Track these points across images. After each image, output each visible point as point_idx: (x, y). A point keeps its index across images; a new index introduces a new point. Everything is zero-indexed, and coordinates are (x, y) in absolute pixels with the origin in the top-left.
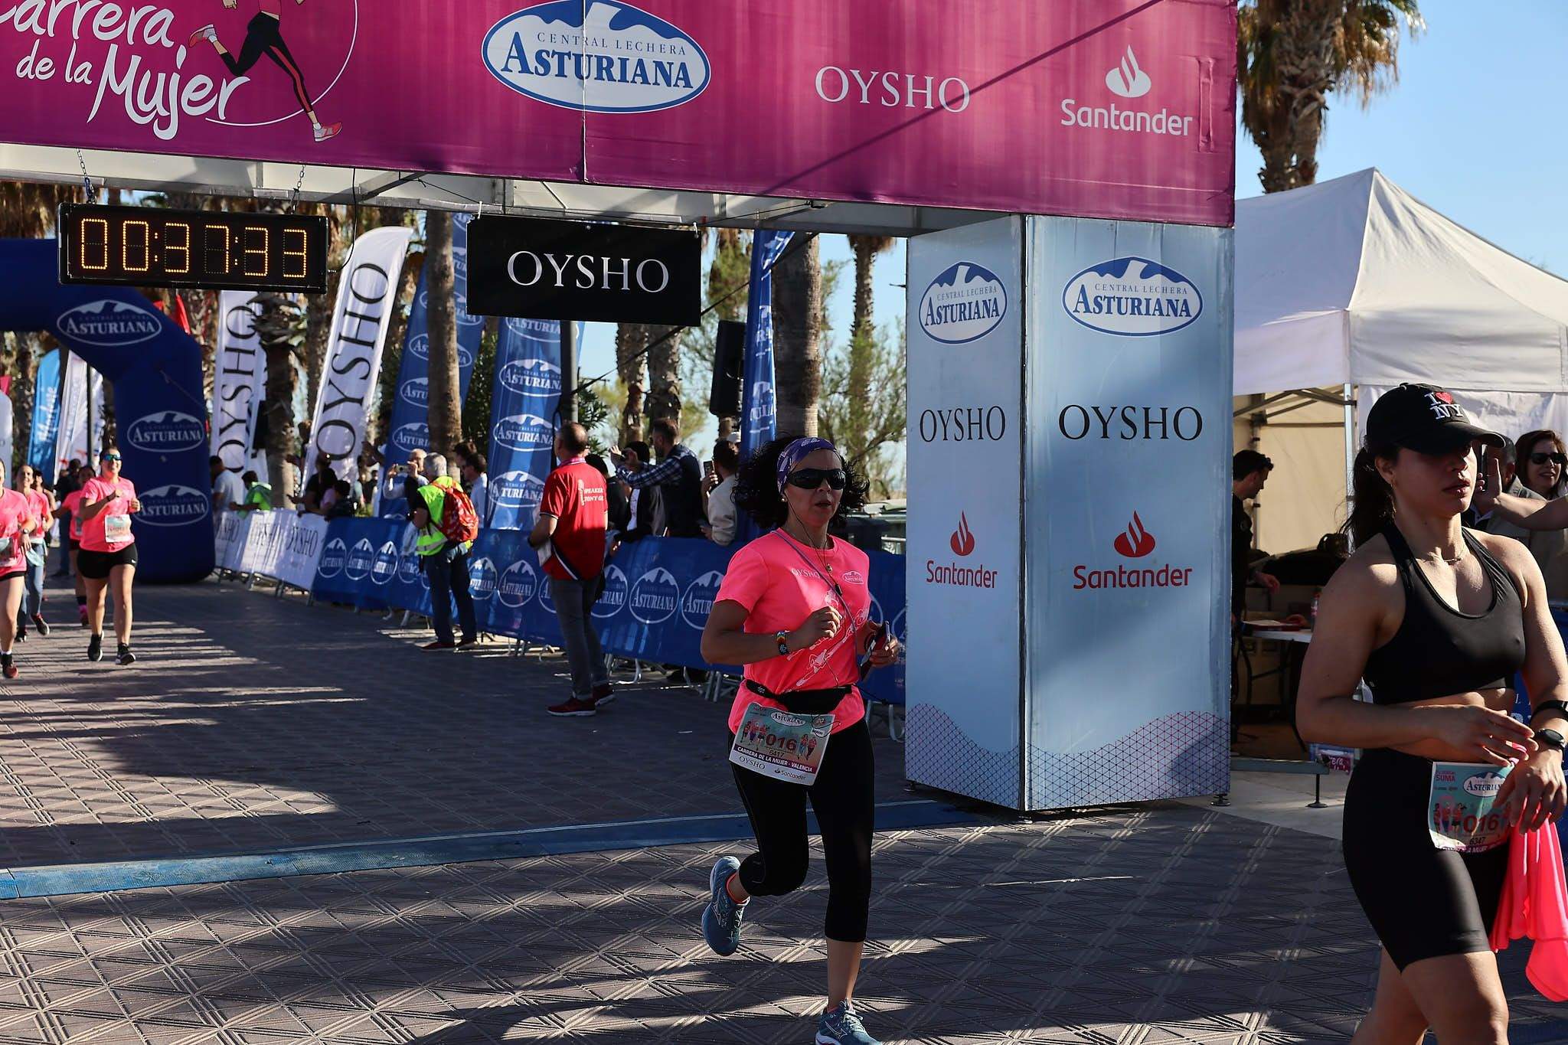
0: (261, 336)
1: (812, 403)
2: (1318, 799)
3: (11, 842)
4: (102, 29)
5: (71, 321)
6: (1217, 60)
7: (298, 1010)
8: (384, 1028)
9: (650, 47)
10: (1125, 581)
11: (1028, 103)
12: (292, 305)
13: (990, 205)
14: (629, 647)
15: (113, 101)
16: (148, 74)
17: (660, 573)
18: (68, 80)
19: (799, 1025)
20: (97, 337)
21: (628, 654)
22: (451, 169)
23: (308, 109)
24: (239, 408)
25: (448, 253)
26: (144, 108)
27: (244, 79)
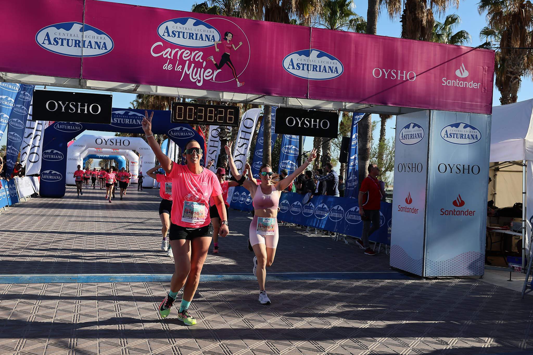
0: (220, 137)
1: (368, 160)
2: (510, 279)
3: (152, 267)
4: (185, 57)
5: (172, 132)
6: (488, 67)
7: (223, 317)
8: (245, 323)
9: (327, 63)
10: (455, 214)
11: (433, 79)
12: (228, 129)
13: (421, 107)
14: (314, 225)
15: (187, 76)
16: (196, 69)
17: (323, 205)
18: (176, 70)
19: (357, 331)
20: (178, 136)
21: (314, 227)
22: (273, 95)
23: (236, 78)
24: (213, 156)
25: (270, 116)
26: (194, 77)
27: (220, 70)
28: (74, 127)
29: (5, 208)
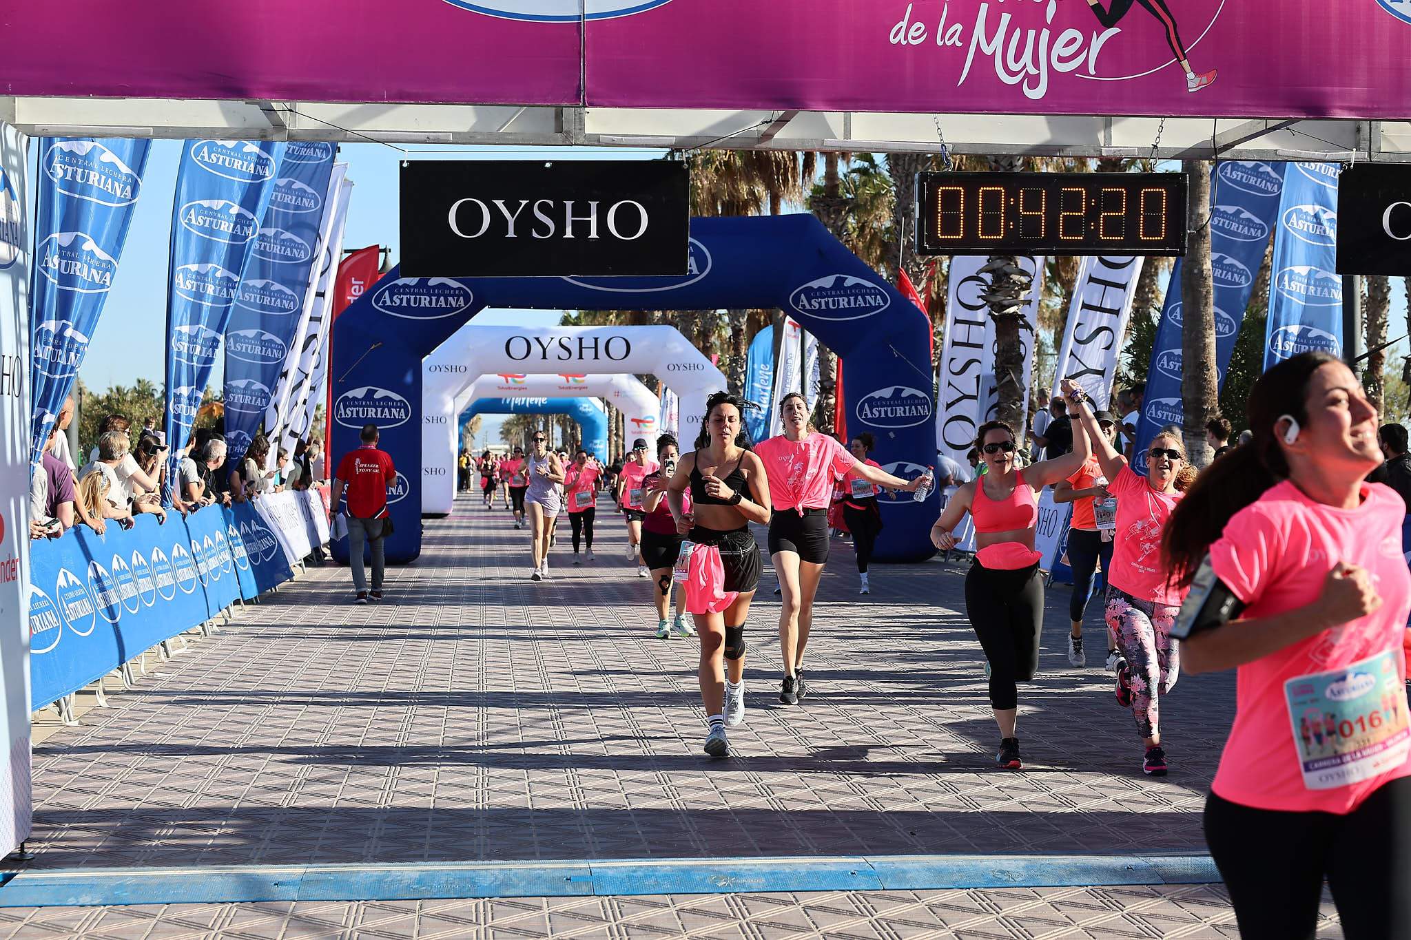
0: (991, 307)
3: (852, 829)
5: (803, 296)
12: (1023, 273)
15: (983, 61)
16: (1018, 32)
18: (940, 43)
20: (828, 313)
22: (1335, 114)
23: (1181, 57)
24: (968, 384)
25: (1205, 209)
26: (1013, 67)
27: (1114, 31)
28: (442, 298)
29: (232, 609)
